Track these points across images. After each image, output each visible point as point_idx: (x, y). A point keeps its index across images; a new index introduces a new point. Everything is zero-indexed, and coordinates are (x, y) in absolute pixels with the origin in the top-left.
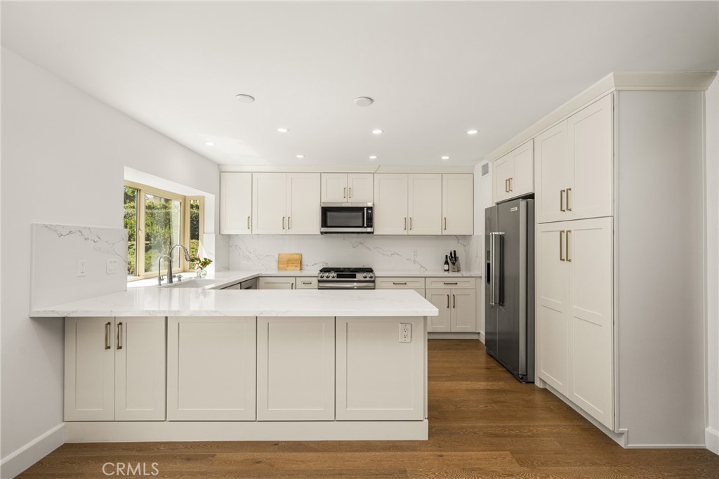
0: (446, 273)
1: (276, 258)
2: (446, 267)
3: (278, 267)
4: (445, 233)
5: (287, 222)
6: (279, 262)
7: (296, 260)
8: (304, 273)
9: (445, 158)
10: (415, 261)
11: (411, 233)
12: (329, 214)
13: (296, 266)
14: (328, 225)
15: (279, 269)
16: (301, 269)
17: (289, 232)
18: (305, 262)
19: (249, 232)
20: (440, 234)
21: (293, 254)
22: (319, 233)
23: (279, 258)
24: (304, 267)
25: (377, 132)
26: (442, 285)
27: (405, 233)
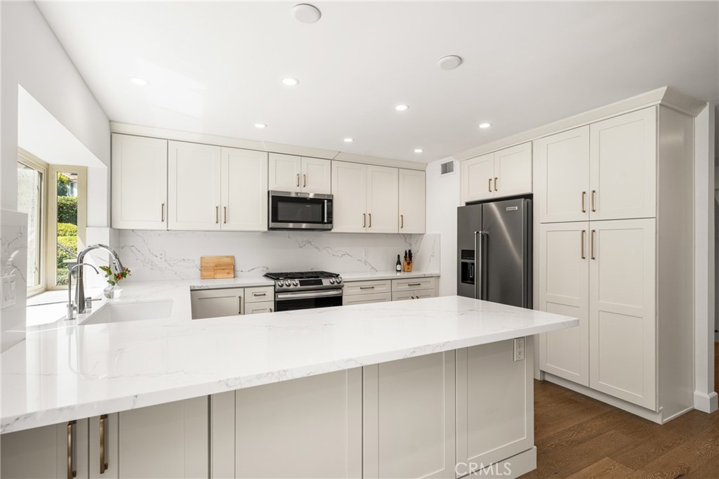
0: (399, 274)
1: (198, 263)
2: (399, 267)
3: (201, 275)
4: (401, 231)
5: (222, 214)
6: (203, 268)
7: (228, 265)
8: (240, 282)
9: (418, 151)
10: (366, 262)
11: (370, 231)
12: (280, 205)
13: (228, 273)
14: (279, 219)
15: (203, 277)
16: (234, 277)
17: (225, 227)
18: (239, 267)
19: (163, 226)
20: (397, 232)
21: (223, 257)
22: (266, 229)
23: (201, 262)
24: (238, 273)
25: (401, 108)
26: (407, 287)
27: (364, 231)
